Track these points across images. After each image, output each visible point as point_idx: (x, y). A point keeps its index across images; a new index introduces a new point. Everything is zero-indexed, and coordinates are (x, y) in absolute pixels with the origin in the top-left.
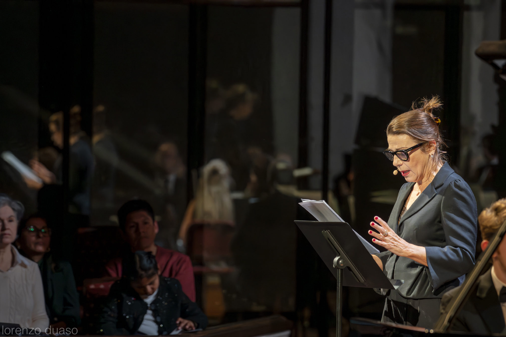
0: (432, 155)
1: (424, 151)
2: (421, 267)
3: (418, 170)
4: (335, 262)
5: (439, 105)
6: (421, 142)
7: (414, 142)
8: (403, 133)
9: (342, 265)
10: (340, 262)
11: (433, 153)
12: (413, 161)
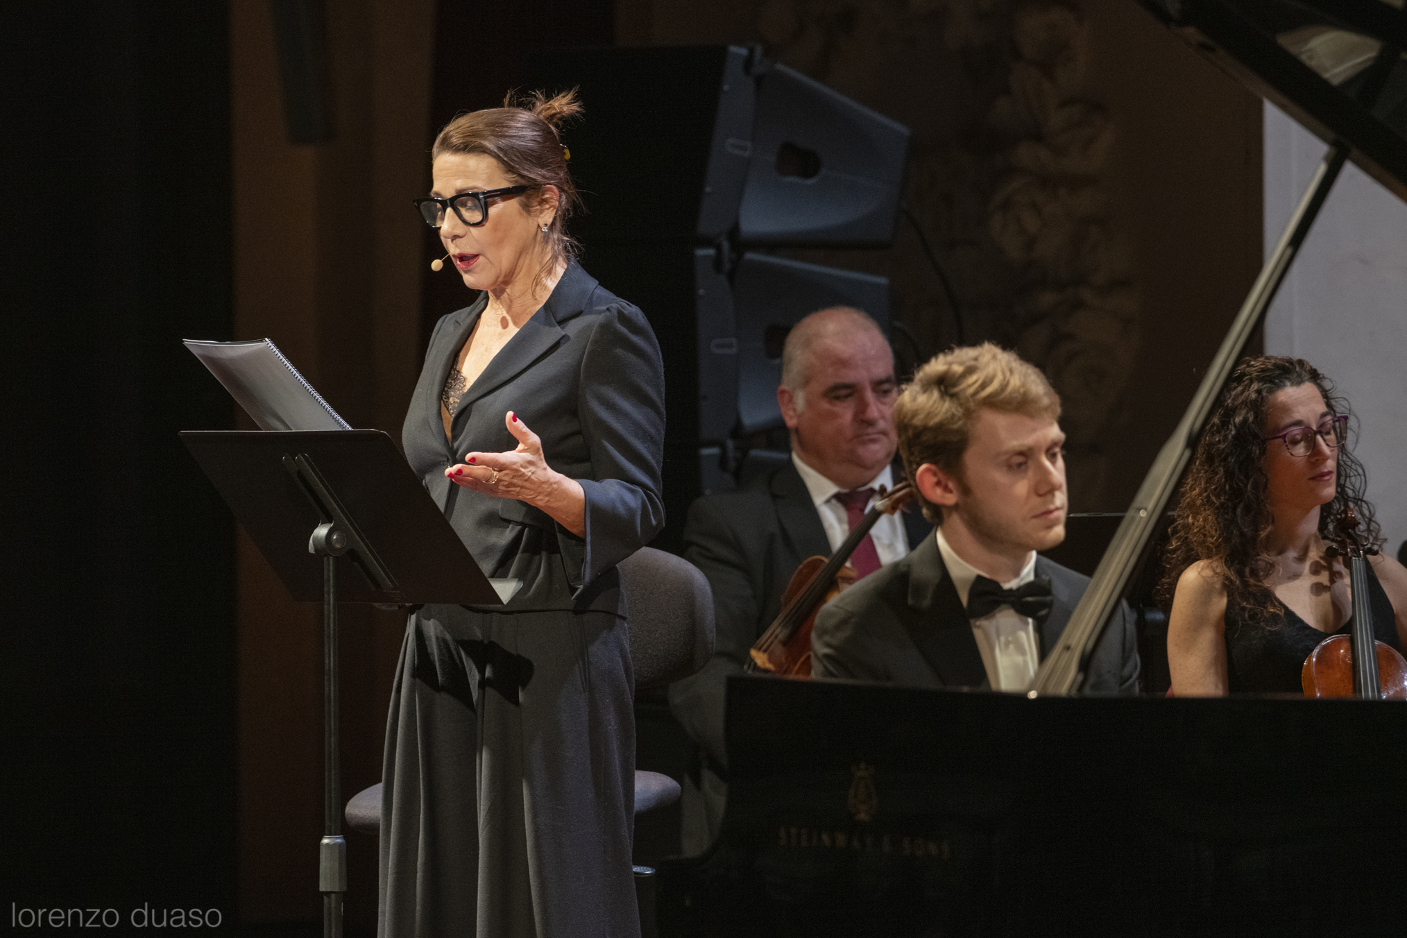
0: (546, 225)
1: (526, 207)
2: (519, 527)
3: (505, 257)
4: (321, 538)
5: (575, 107)
6: (523, 182)
7: (505, 179)
8: (483, 150)
9: (338, 546)
10: (335, 537)
11: (550, 221)
12: (495, 229)
